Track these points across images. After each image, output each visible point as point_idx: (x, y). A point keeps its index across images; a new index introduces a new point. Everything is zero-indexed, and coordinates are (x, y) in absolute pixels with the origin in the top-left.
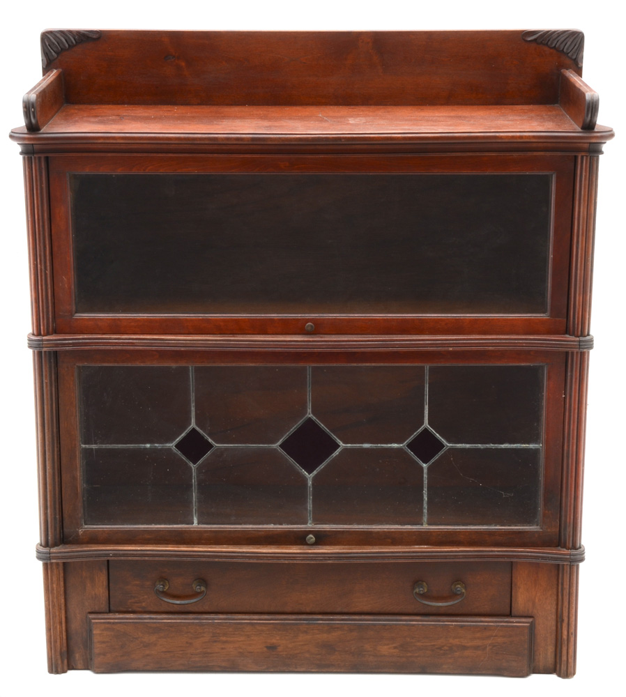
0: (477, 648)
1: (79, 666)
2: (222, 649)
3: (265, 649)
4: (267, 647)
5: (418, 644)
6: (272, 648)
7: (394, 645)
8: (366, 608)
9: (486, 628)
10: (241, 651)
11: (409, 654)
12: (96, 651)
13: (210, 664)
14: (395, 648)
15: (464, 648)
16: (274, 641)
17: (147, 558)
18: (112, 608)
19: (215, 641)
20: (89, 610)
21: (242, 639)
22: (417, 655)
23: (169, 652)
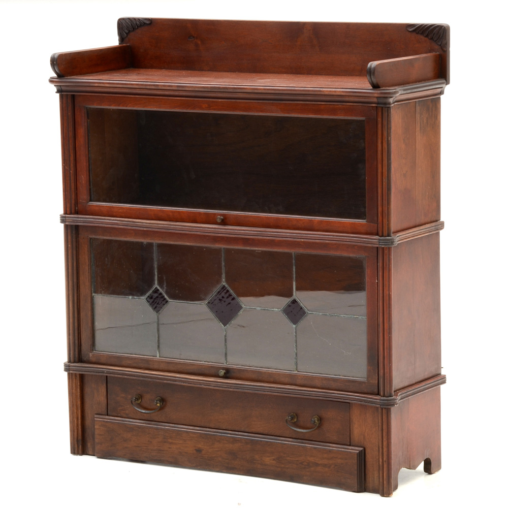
0: (325, 466)
1: (90, 453)
2: (169, 448)
3: (195, 451)
4: (196, 450)
5: (288, 458)
6: (199, 451)
7: (273, 458)
8: (260, 430)
9: (330, 451)
10: (180, 451)
11: (283, 466)
12: (96, 440)
13: (162, 459)
14: (274, 460)
15: (317, 465)
16: (200, 446)
17: (126, 377)
18: (109, 412)
19: (165, 442)
20: (96, 412)
21: (181, 442)
22: (287, 466)
23: (138, 447)
